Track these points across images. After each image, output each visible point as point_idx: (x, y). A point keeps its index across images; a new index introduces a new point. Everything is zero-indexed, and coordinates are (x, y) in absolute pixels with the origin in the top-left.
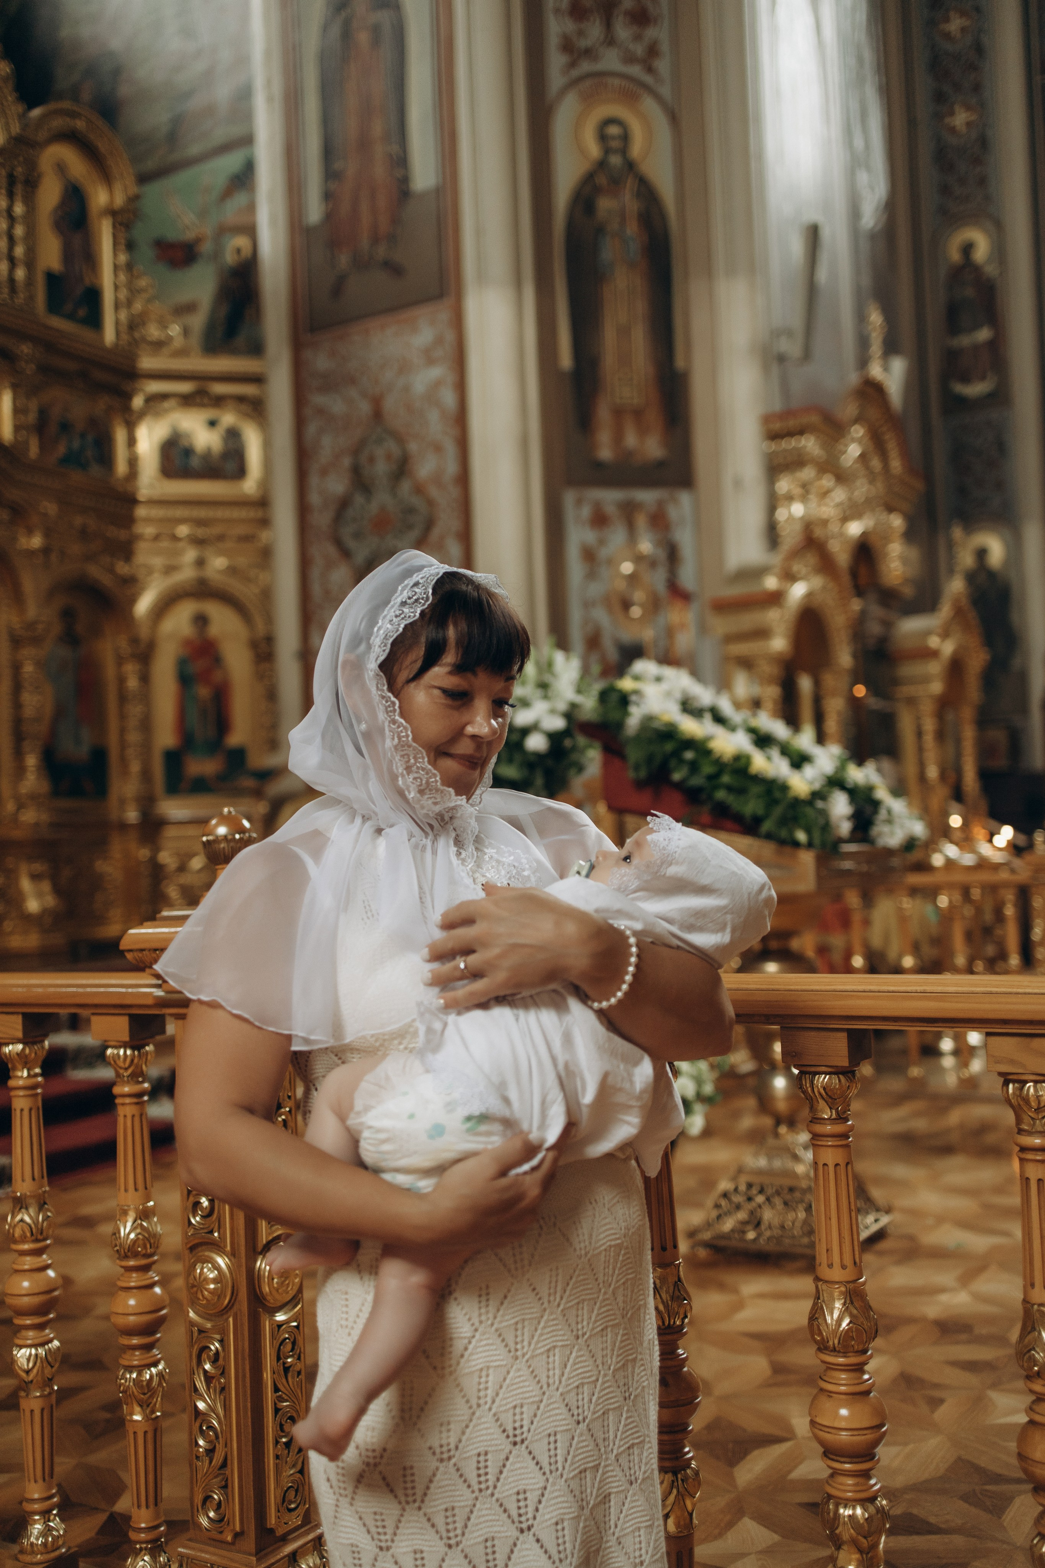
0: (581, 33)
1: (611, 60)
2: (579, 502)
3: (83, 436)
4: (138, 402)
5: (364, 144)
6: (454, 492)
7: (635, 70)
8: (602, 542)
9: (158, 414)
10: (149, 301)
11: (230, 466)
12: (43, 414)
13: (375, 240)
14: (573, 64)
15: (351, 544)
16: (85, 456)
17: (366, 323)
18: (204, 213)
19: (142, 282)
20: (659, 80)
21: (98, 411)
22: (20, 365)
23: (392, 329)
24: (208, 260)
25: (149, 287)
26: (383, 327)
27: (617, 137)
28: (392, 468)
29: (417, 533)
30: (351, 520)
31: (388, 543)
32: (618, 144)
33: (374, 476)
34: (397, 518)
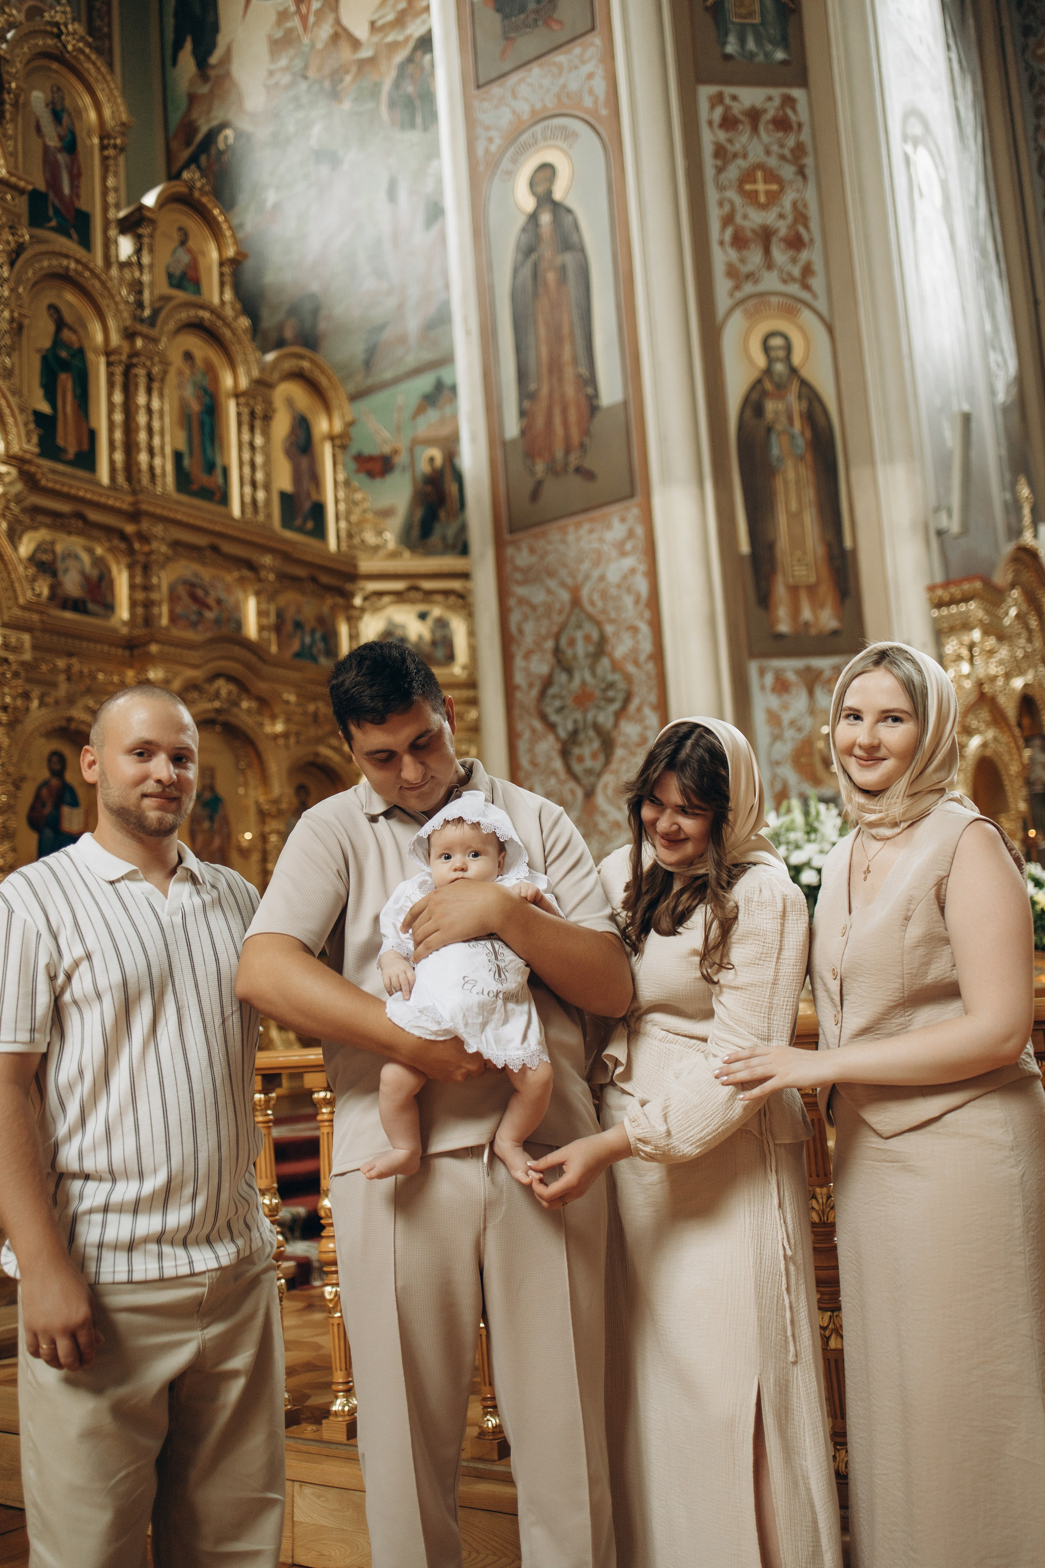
0: (743, 261)
1: (770, 281)
2: (762, 672)
3: (313, 632)
4: (358, 601)
5: (555, 367)
6: (650, 667)
7: (794, 289)
8: (785, 707)
9: (376, 610)
10: (364, 511)
11: (440, 653)
12: (280, 615)
13: (568, 451)
14: (737, 287)
15: (554, 718)
16: (315, 650)
17: (562, 523)
18: (398, 429)
19: (358, 496)
20: (815, 296)
21: (326, 610)
22: (263, 574)
23: (586, 527)
24: (404, 469)
25: (364, 499)
26: (578, 525)
27: (780, 348)
28: (591, 649)
29: (616, 706)
30: (554, 697)
31: (590, 716)
32: (781, 354)
33: (575, 657)
34: (598, 693)
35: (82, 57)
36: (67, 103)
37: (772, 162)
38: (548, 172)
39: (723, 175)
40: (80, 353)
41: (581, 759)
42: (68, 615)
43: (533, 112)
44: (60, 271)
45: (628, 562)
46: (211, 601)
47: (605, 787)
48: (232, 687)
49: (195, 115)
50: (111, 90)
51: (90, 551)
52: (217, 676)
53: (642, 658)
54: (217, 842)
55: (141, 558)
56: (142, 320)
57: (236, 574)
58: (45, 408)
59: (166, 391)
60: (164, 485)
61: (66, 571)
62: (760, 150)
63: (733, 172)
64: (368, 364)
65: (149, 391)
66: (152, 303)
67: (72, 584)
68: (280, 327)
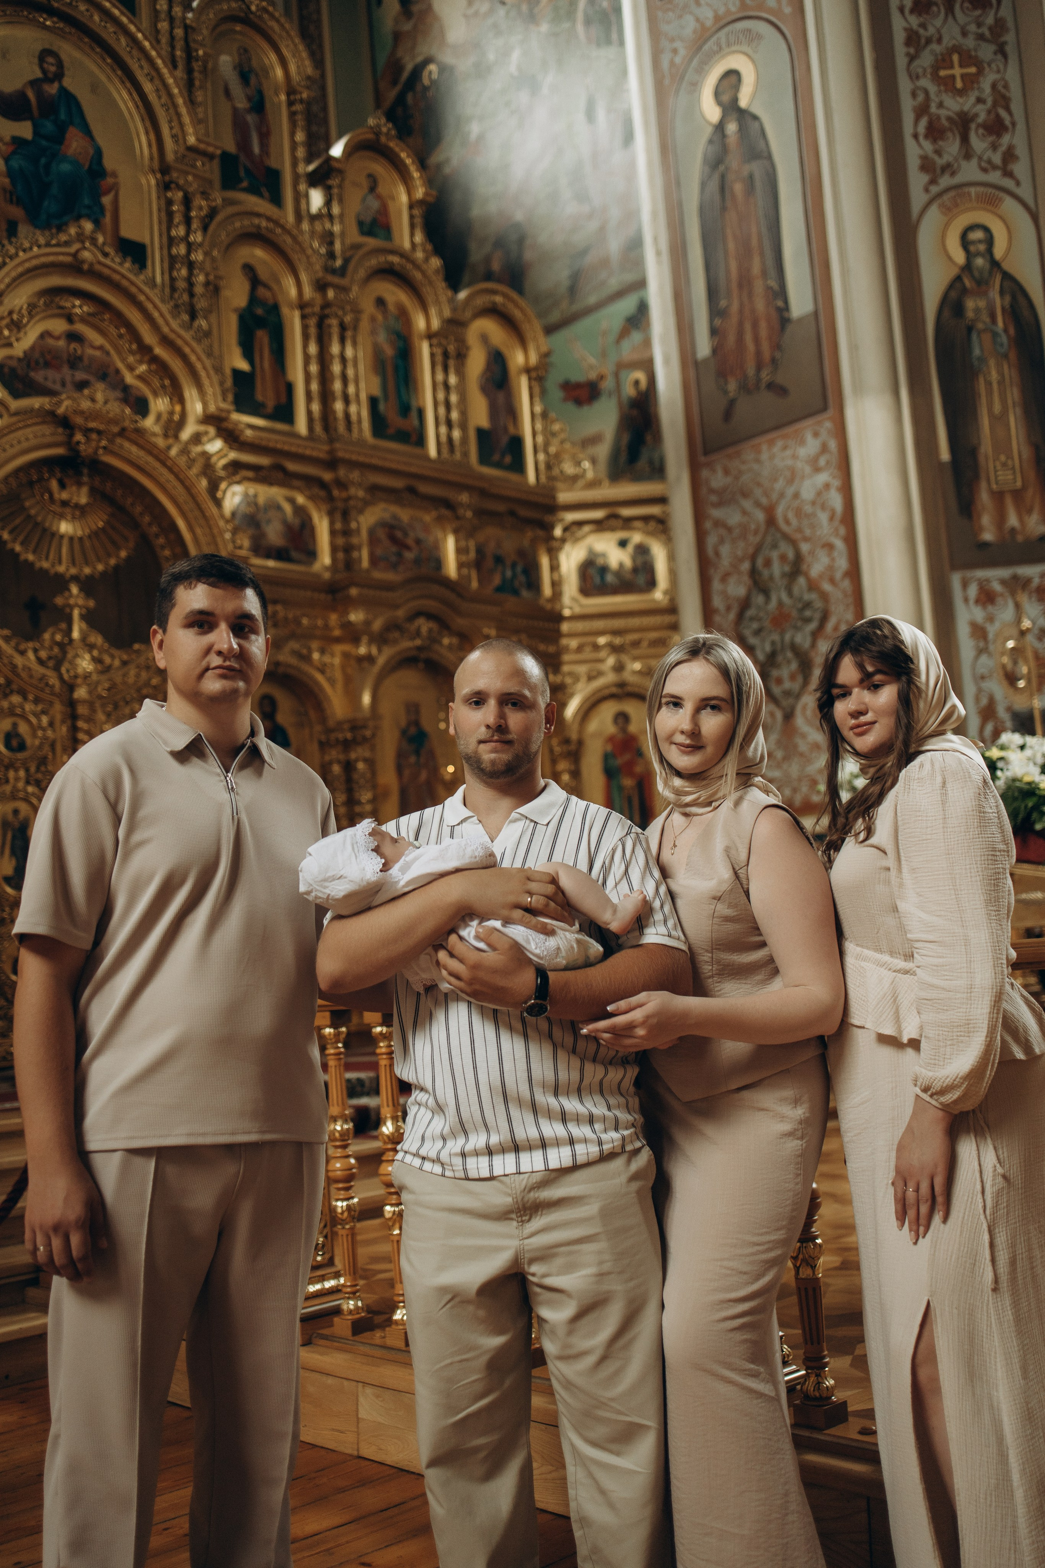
0: (938, 152)
1: (970, 171)
2: (965, 585)
3: (514, 566)
4: (558, 532)
5: (745, 282)
6: (846, 584)
7: (995, 177)
8: (991, 619)
9: (577, 540)
10: (562, 442)
11: (641, 580)
12: (480, 551)
13: (759, 367)
14: (933, 181)
15: (752, 641)
16: (516, 584)
17: (756, 441)
18: (604, 354)
19: (556, 427)
20: (1018, 184)
21: (526, 543)
22: (461, 511)
23: (780, 444)
24: (610, 395)
25: (562, 430)
26: (771, 443)
27: (980, 241)
28: (787, 569)
29: (813, 626)
30: (752, 619)
31: (788, 637)
32: (982, 247)
33: (771, 578)
34: (794, 613)
35: (266, 16)
36: (254, 63)
37: (970, 42)
38: (733, 78)
39: (916, 63)
40: (275, 309)
41: (779, 681)
42: (271, 563)
43: (717, 18)
44: (254, 230)
45: (822, 478)
46: (410, 542)
47: (804, 708)
48: (432, 625)
49: (400, 53)
50: (295, 45)
51: (292, 501)
52: (418, 614)
53: (838, 575)
54: (424, 776)
55: (340, 504)
56: (333, 271)
57: (434, 514)
58: (243, 365)
59: (360, 339)
60: (361, 430)
61: (269, 521)
62: (956, 31)
63: (926, 59)
64: (573, 290)
65: (342, 341)
66: (343, 252)
67: (274, 534)
68: (488, 260)
